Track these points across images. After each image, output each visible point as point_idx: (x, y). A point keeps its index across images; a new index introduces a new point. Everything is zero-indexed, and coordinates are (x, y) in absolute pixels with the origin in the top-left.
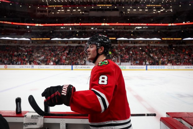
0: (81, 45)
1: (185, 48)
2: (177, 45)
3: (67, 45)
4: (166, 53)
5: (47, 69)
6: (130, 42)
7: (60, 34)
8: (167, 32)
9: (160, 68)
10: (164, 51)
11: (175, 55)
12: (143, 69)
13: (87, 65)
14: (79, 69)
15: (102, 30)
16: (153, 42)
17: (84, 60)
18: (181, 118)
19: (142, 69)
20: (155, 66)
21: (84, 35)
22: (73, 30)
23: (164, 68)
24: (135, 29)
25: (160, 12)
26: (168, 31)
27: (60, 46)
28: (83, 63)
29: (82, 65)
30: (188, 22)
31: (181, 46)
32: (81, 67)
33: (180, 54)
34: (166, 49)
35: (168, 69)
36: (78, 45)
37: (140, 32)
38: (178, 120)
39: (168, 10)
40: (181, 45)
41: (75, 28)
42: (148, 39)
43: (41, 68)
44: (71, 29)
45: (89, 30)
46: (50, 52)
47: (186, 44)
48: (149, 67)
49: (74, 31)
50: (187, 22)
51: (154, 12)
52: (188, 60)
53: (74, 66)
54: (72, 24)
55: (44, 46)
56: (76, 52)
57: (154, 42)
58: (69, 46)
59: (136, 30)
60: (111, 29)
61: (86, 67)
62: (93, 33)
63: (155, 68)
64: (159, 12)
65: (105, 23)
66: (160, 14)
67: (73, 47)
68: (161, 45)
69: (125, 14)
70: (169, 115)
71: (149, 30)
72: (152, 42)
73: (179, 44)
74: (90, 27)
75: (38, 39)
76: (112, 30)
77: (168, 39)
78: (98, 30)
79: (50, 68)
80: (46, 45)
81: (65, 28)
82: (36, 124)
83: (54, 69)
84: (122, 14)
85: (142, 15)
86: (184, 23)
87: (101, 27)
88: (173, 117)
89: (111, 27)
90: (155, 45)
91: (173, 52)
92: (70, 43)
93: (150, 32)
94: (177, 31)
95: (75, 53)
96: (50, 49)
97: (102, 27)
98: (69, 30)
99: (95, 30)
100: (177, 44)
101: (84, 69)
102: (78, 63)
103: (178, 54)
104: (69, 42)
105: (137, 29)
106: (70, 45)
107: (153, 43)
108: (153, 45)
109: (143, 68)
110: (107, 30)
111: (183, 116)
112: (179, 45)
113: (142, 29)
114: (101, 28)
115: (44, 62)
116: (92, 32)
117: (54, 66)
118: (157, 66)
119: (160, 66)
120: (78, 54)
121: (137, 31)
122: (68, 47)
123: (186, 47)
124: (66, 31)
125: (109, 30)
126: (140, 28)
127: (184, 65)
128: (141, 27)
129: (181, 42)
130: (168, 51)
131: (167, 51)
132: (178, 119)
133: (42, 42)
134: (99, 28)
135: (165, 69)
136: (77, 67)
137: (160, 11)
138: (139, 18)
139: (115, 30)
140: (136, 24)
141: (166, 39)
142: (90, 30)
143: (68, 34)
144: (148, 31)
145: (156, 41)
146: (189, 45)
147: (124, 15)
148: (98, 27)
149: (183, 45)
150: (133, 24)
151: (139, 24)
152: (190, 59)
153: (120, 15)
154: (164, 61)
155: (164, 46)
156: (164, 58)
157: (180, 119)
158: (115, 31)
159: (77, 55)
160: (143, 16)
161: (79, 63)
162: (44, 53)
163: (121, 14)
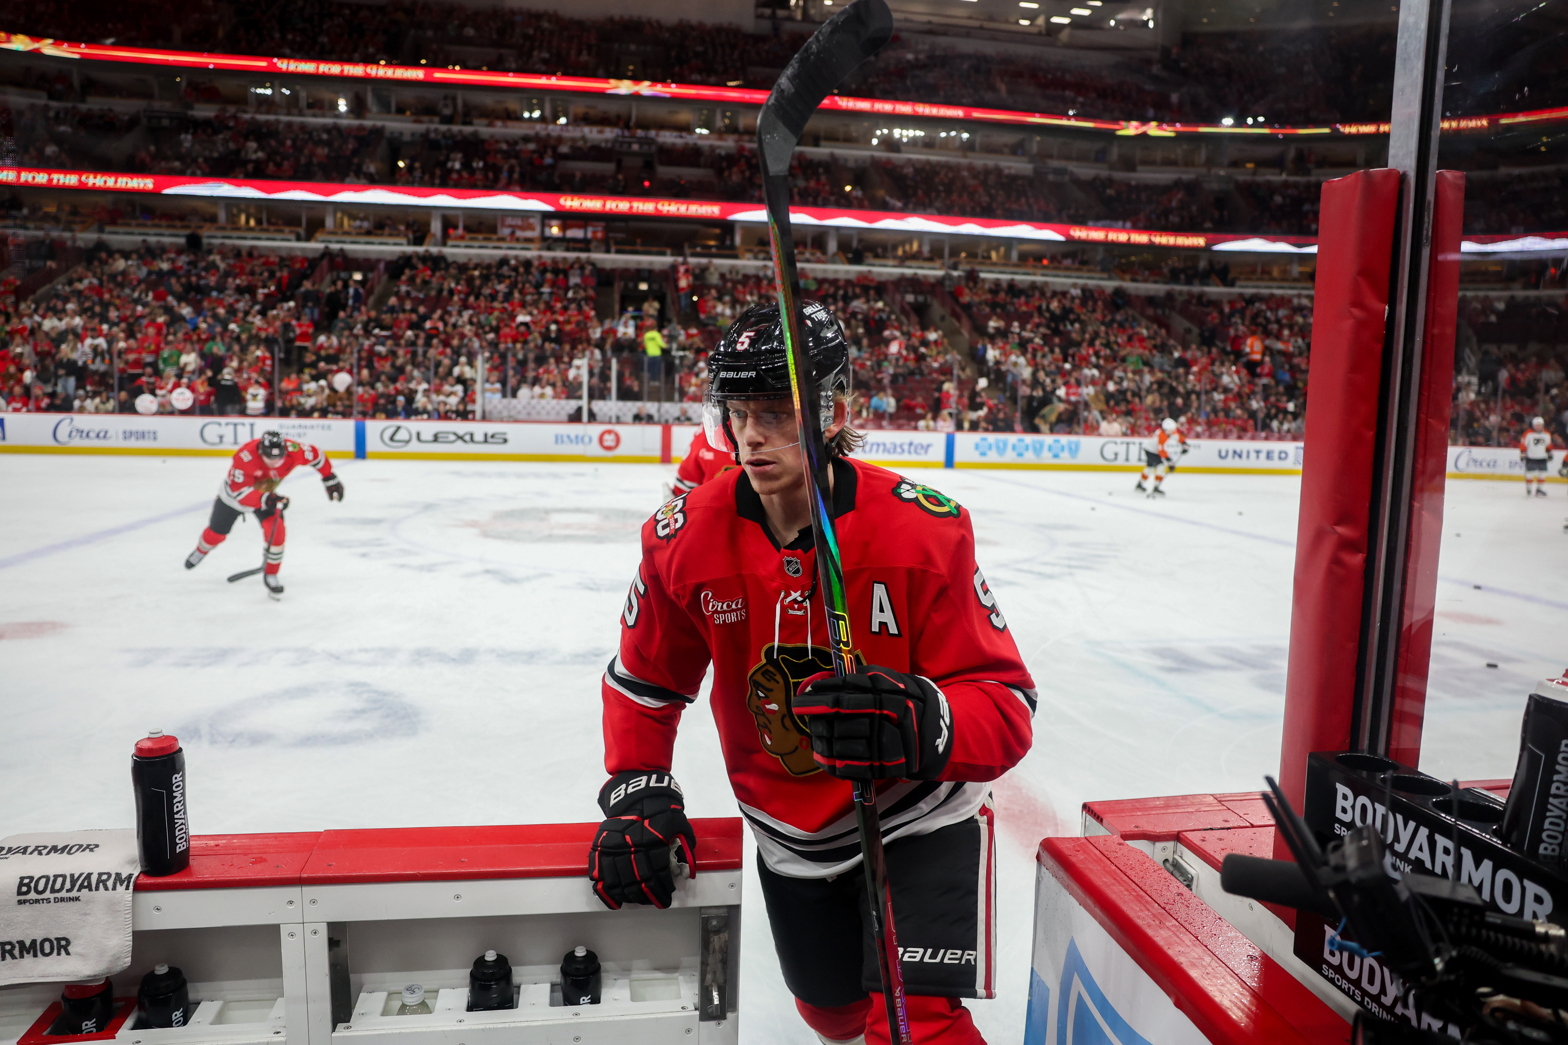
0: (434, 250)
1: (1227, 309)
2: (1178, 288)
3: (315, 246)
4: (1091, 343)
5: (133, 443)
6: (832, 246)
7: (252, 145)
8: (1109, 182)
9: (1047, 457)
10: (1083, 331)
11: (1157, 359)
12: (922, 458)
13: (484, 418)
14: (415, 446)
15: (610, 133)
16: (1007, 255)
17: (461, 380)
18: (1177, 837)
19: (914, 457)
20: (1011, 438)
21: (457, 166)
22: (368, 123)
23: (1074, 450)
24: (875, 142)
25: (1066, 21)
26: (1119, 175)
27: (251, 253)
28: (453, 401)
29: (444, 416)
30: (1256, 124)
31: (1200, 298)
32: (436, 438)
33: (1189, 355)
34: (1098, 315)
35: (1101, 462)
36: (410, 249)
37: (909, 170)
38: (1158, 852)
39: (1121, 16)
40: (1196, 289)
41: (385, 107)
42: (970, 228)
43: (77, 442)
44: (342, 106)
45: (500, 129)
46: (158, 297)
47: (1232, 284)
48: (966, 442)
49: (378, 132)
50: (1250, 121)
51: (1025, 22)
52: (1241, 398)
53: (375, 427)
54: (357, 70)
55: (101, 246)
56: (392, 310)
57: (1014, 255)
58: (327, 254)
59: (883, 155)
60: (687, 129)
61: (479, 437)
62: (541, 154)
63: (1010, 456)
64: (1055, 20)
65: (636, 78)
66: (1064, 36)
67: (366, 265)
68: (1058, 281)
69: (799, 15)
70: (1099, 819)
71: (981, 161)
72: (994, 255)
73: (1189, 282)
74: (512, 103)
75: (41, 178)
76: (689, 139)
77: (1113, 236)
78: (575, 132)
79: (161, 443)
80: (117, 238)
81: (294, 97)
82: (62, 945)
83: (200, 445)
84: (781, 13)
85: (931, 32)
86: (1228, 121)
87: (603, 107)
88: (1126, 837)
89: (684, 116)
90: (1022, 278)
91: (1142, 340)
92: (339, 231)
93: (987, 172)
94: (1177, 184)
95: (387, 318)
96: (160, 273)
97: (613, 109)
98: (328, 121)
99: (551, 130)
100: (1174, 277)
101: (459, 447)
102: (410, 397)
103: (1176, 355)
104: (329, 222)
105: (890, 144)
106: (335, 246)
107: (1006, 262)
108: (1005, 277)
109: (926, 448)
110: (652, 133)
111: (1191, 826)
112: (1185, 288)
113: (928, 144)
114: (603, 121)
115: (110, 388)
116: (532, 146)
117: (198, 422)
118: (1029, 438)
119: (1048, 439)
120: (412, 326)
121: (889, 161)
122: (325, 262)
123: (1232, 303)
124: (303, 127)
125: (668, 138)
126: (913, 142)
127: (1211, 436)
128: (920, 133)
129: (1203, 264)
130: (1108, 325)
131: (1103, 328)
132: (1160, 845)
133: (74, 212)
134: (586, 120)
135: (1082, 458)
136: (402, 435)
137: (1066, 14)
138: (910, 56)
139: (717, 143)
140: (887, 107)
141: (1097, 235)
142: (515, 130)
143: (322, 151)
144: (971, 168)
145: (1026, 247)
146: (1249, 291)
147: (791, 19)
148: (579, 107)
149: (1214, 290)
150: (864, 105)
151: (905, 109)
152: (1252, 394)
153: (759, 17)
154: (1076, 404)
155: (1084, 290)
156: (1078, 384)
157: (1170, 845)
158: (712, 148)
159: (396, 338)
160: (943, 41)
161: (420, 400)
162: (106, 306)
163: (767, 11)
